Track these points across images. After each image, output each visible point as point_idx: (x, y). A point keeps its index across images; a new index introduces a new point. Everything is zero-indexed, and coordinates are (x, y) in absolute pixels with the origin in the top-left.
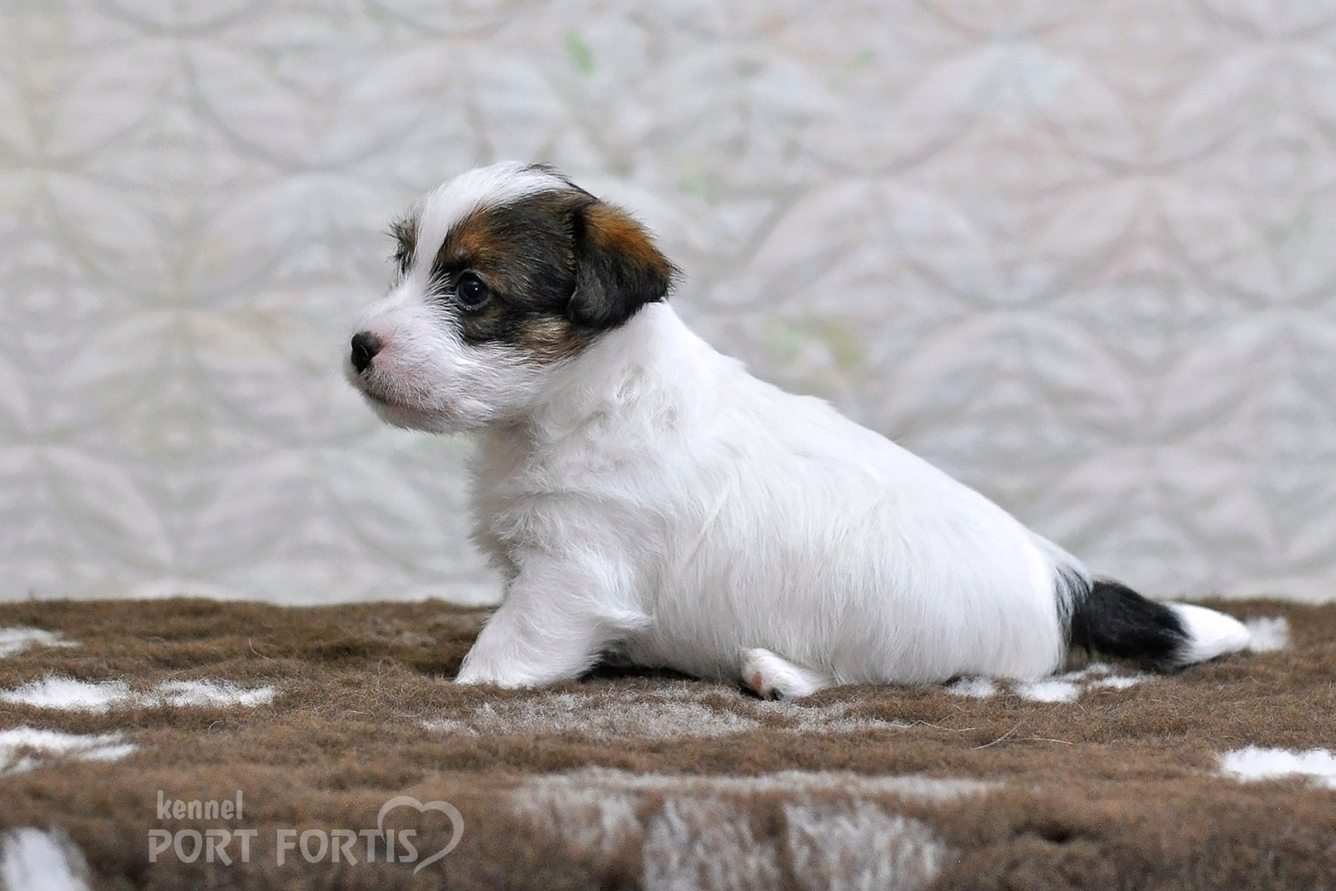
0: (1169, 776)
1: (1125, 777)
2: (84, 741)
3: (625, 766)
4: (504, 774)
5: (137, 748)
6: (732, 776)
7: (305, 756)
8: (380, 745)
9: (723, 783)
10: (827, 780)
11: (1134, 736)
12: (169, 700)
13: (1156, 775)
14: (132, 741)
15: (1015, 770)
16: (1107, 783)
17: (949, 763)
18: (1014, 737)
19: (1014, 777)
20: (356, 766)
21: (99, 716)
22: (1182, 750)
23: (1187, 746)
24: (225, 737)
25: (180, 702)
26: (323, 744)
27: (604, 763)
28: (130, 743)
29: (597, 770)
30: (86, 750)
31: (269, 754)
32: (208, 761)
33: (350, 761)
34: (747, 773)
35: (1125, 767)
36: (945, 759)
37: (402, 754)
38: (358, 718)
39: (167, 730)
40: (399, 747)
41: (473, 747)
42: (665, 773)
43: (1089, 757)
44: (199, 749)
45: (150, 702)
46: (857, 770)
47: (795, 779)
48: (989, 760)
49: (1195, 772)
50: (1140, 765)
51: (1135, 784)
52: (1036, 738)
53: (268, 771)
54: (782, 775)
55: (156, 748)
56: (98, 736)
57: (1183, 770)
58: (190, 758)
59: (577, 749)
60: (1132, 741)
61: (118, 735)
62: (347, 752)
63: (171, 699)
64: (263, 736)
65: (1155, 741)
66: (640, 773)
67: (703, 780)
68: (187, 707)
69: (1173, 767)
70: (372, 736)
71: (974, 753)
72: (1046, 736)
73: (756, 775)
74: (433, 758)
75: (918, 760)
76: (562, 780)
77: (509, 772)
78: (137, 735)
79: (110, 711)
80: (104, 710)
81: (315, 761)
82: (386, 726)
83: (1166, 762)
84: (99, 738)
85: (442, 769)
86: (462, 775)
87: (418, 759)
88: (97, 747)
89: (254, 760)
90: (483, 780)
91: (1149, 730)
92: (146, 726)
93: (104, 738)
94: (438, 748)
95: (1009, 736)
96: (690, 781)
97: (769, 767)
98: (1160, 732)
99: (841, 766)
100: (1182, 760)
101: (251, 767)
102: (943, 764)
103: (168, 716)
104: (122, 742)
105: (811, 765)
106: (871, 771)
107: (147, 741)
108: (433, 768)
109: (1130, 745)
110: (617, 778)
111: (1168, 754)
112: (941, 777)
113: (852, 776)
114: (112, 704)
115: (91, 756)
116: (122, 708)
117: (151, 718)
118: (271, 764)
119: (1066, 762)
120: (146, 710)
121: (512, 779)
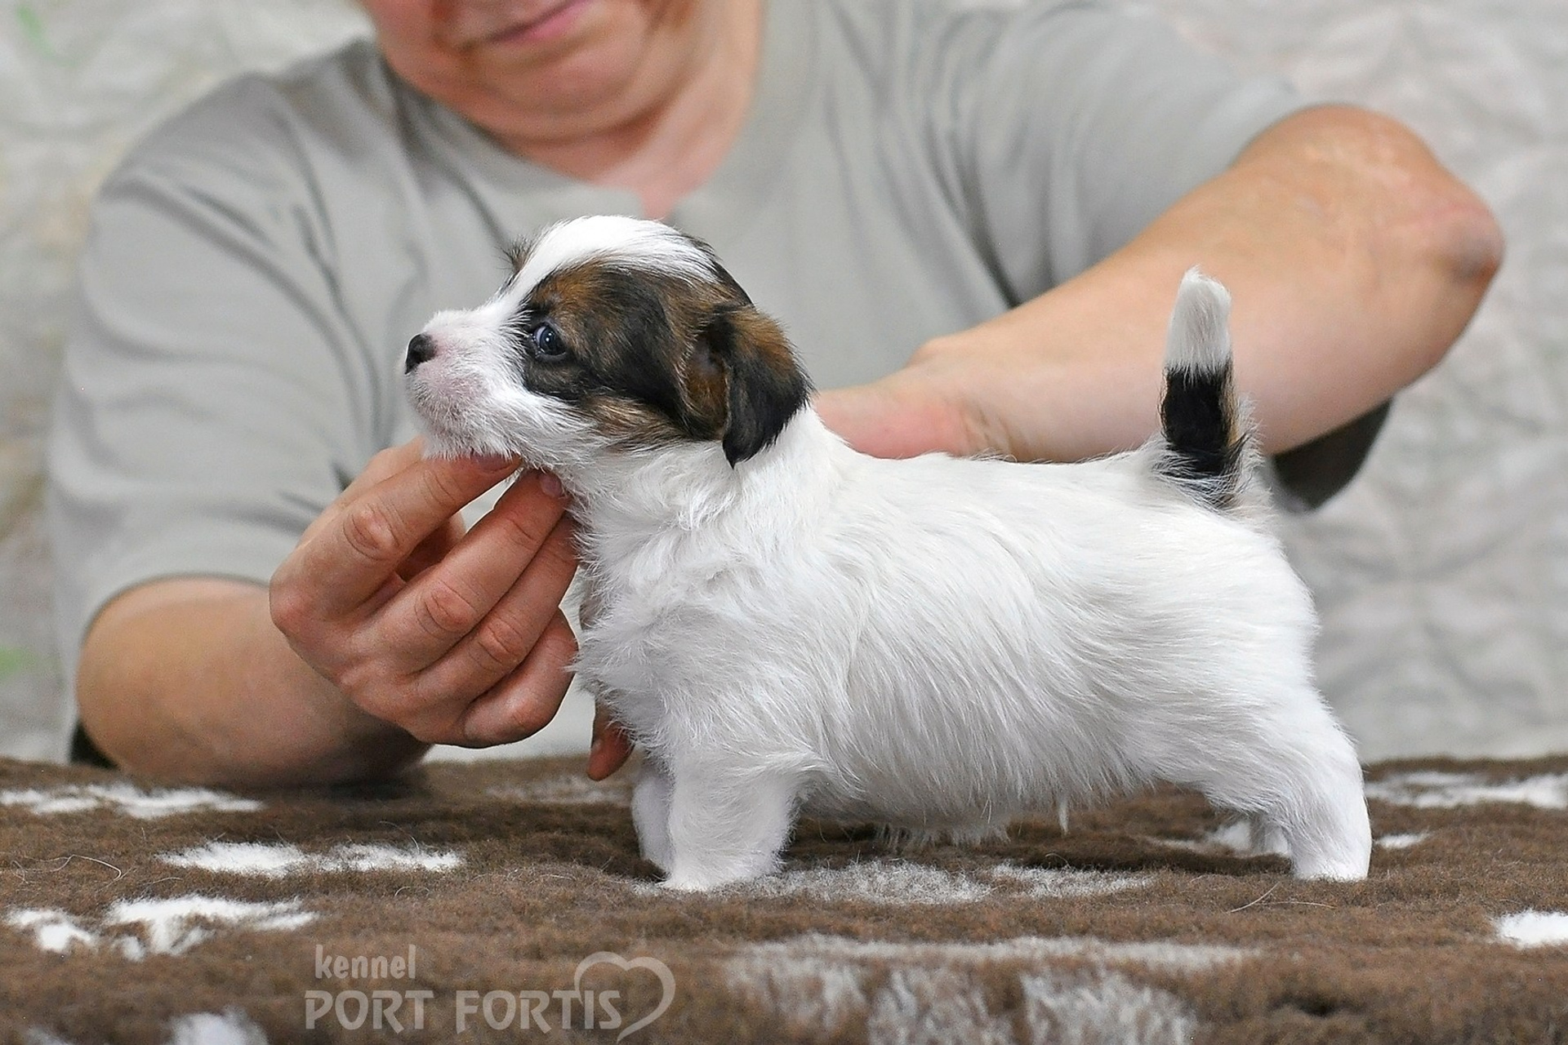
0: (1440, 942)
1: (1393, 943)
2: (261, 909)
3: (848, 933)
4: (717, 942)
5: (317, 916)
6: (964, 943)
7: (500, 924)
8: (582, 912)
9: (955, 951)
10: (1068, 947)
11: (1400, 898)
12: (352, 864)
13: (1426, 942)
14: (311, 908)
15: (1272, 935)
16: (1373, 950)
17: (1201, 928)
18: (1269, 901)
19: (1271, 944)
20: (557, 935)
21: (277, 881)
22: (1454, 915)
23: (1460, 909)
24: (413, 904)
25: (364, 865)
26: (519, 911)
27: (825, 930)
28: (308, 912)
29: (817, 937)
30: (261, 919)
31: (461, 923)
32: (395, 930)
33: (548, 929)
34: (981, 939)
35: (1393, 932)
36: (1197, 924)
37: (605, 922)
38: (558, 883)
39: (350, 896)
40: (602, 913)
41: (683, 914)
42: (892, 940)
43: (1353, 921)
44: (384, 918)
45: (332, 866)
46: (1101, 935)
47: (1030, 946)
48: (1244, 925)
49: (1470, 938)
50: (1410, 930)
51: (1405, 950)
52: (1294, 902)
53: (460, 939)
54: (1018, 941)
55: (338, 916)
56: (274, 903)
57: (1457, 935)
58: (374, 926)
59: (796, 915)
60: (1399, 904)
61: (296, 903)
62: (547, 920)
63: (354, 862)
64: (453, 903)
65: (1424, 904)
66: (865, 942)
67: (932, 948)
68: (372, 871)
69: (1445, 932)
70: (572, 902)
71: (1228, 916)
72: (1304, 899)
73: (990, 943)
74: (639, 926)
75: (1167, 924)
76: (780, 948)
77: (722, 939)
78: (316, 903)
79: (288, 875)
80: (282, 874)
81: (510, 928)
82: (588, 892)
83: (1437, 927)
84: (275, 906)
85: (649, 936)
86: (672, 943)
87: (622, 926)
88: (273, 915)
89: (445, 928)
90: (695, 950)
91: (1418, 892)
92: (327, 893)
93: (281, 906)
94: (645, 915)
95: (1263, 899)
96: (920, 949)
97: (1005, 934)
98: (1429, 894)
99: (1083, 933)
100: (1455, 925)
101: (442, 936)
102: (1194, 929)
103: (353, 881)
104: (300, 910)
105: (1049, 931)
106: (1116, 938)
107: (325, 908)
108: (639, 936)
109: (1398, 909)
110: (840, 945)
111: (1439, 918)
112: (1193, 943)
113: (1095, 943)
114: (289, 868)
115: (266, 925)
116: (302, 872)
117: (330, 883)
118: (463, 932)
119: (1328, 927)
120: (327, 874)
121: (725, 947)
